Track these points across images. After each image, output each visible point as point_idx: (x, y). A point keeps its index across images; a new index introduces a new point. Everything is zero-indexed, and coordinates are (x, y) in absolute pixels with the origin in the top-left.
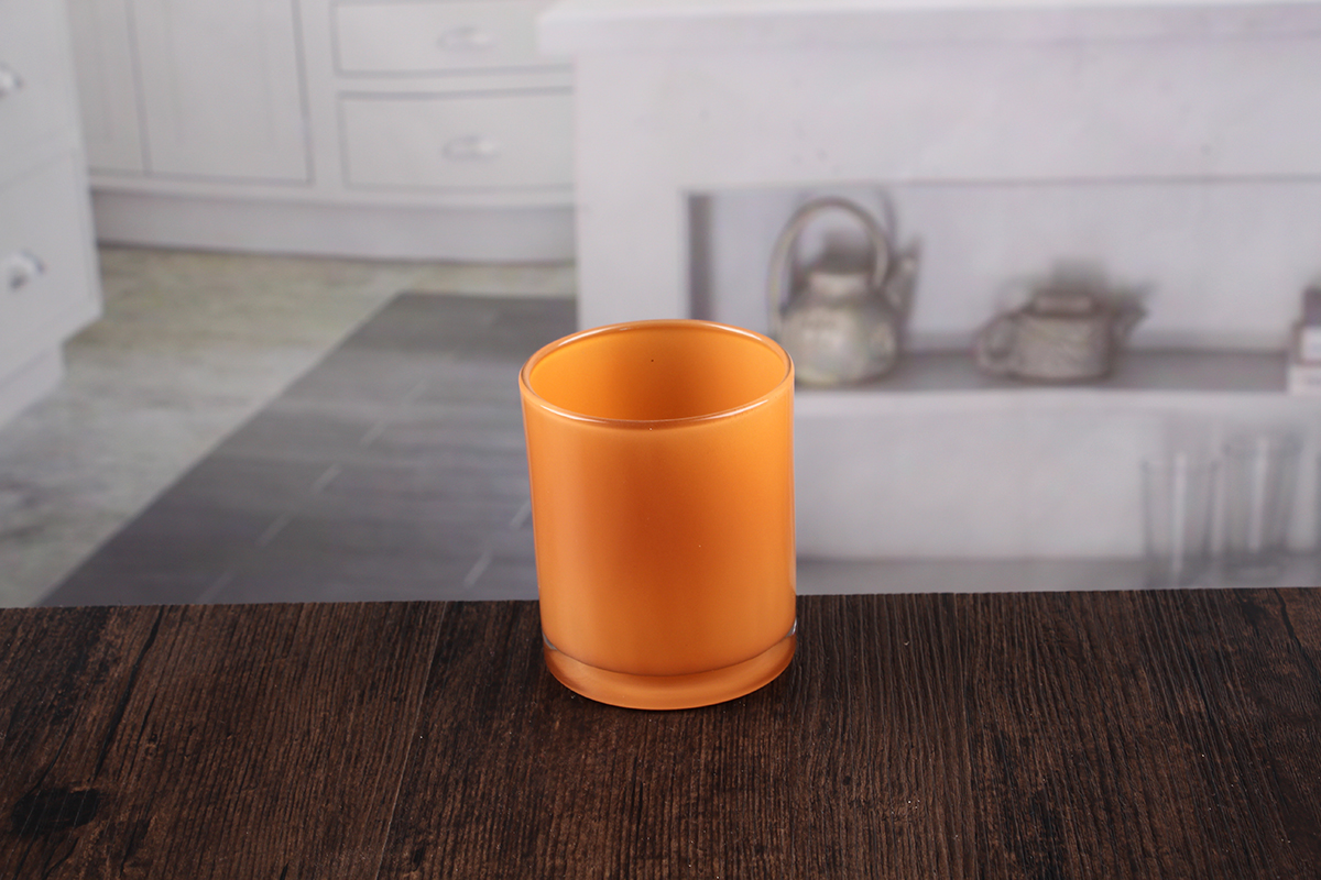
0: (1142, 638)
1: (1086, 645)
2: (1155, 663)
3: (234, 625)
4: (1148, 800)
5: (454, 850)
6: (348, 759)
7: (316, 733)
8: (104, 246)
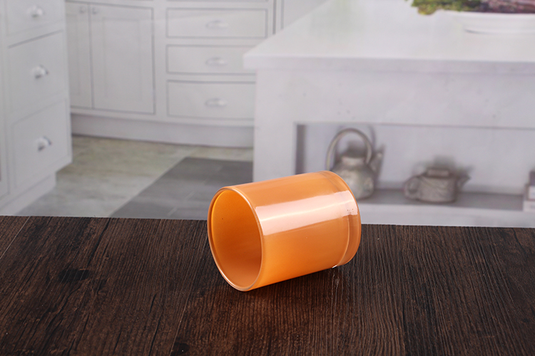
0: (464, 241)
1: (443, 242)
2: (468, 248)
3: (136, 225)
4: (463, 287)
5: (215, 292)
6: (178, 265)
7: (166, 257)
8: (74, 135)
